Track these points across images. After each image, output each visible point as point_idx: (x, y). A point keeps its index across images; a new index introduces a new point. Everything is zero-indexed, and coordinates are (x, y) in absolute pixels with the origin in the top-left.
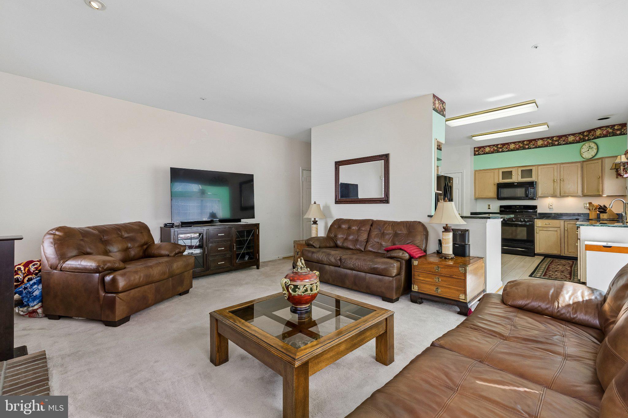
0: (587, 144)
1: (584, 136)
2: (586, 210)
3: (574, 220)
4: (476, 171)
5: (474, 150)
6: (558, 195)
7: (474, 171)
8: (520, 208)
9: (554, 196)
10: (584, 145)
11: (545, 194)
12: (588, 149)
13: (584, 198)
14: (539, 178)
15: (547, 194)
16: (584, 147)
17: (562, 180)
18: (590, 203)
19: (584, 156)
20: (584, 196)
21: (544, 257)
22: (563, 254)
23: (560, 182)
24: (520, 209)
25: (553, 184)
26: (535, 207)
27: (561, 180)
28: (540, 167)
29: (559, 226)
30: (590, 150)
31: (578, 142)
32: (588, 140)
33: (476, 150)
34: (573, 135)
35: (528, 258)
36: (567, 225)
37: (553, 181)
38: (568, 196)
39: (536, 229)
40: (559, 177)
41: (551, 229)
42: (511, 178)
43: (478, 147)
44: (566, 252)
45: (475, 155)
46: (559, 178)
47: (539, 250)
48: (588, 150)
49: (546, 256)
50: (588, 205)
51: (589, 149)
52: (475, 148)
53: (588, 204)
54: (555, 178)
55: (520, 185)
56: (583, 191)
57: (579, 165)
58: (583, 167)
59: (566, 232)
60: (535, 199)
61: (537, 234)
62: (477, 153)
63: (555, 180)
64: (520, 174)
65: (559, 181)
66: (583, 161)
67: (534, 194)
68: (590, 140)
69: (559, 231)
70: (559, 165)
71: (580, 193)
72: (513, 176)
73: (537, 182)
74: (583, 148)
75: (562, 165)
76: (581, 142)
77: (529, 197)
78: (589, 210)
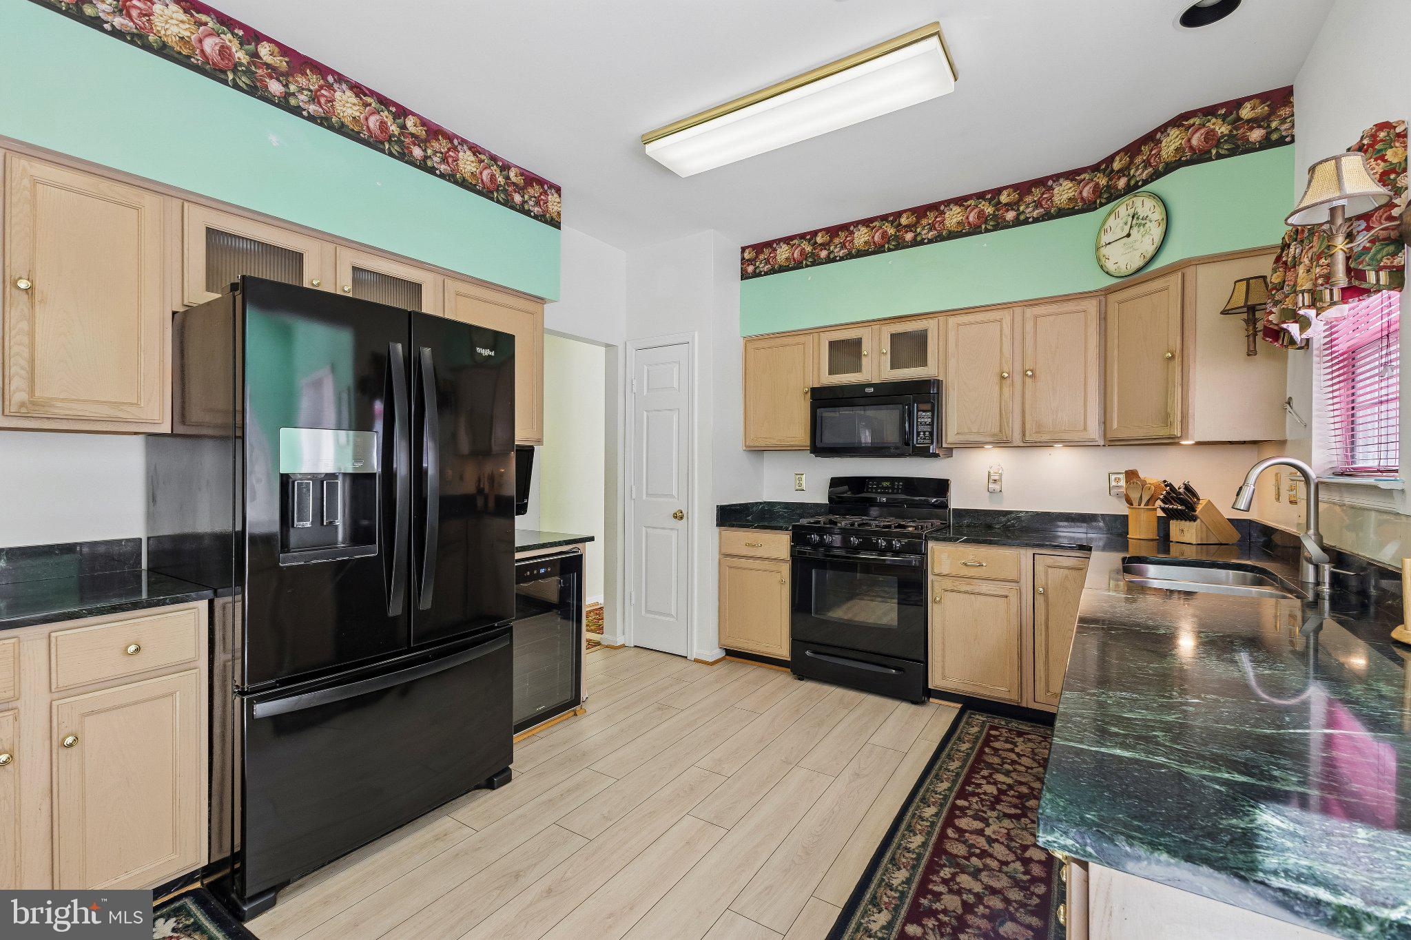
0: (1122, 210)
1: (1111, 175)
2: (1114, 500)
3: (1071, 548)
4: (749, 340)
5: (743, 259)
6: (1017, 440)
7: (742, 342)
8: (893, 488)
9: (1003, 443)
10: (1110, 214)
11: (970, 433)
12: (1127, 228)
13: (1107, 448)
14: (952, 363)
15: (978, 433)
16: (1112, 221)
17: (1029, 373)
18: (1131, 475)
19: (1110, 266)
20: (1113, 443)
21: (960, 706)
22: (1027, 702)
23: (1024, 383)
24: (893, 493)
25: (997, 388)
26: (942, 486)
27: (1025, 374)
28: (952, 321)
29: (1014, 576)
30: (1134, 232)
31: (1090, 207)
32: (1131, 189)
33: (747, 256)
34: (1071, 175)
35: (902, 709)
36: (1046, 573)
37: (996, 379)
38: (1048, 445)
39: (935, 586)
40: (1018, 358)
41: (985, 587)
42: (857, 368)
43: (754, 247)
44: (1040, 695)
45: (745, 276)
46: (1018, 367)
47: (944, 677)
48: (1129, 235)
49: (971, 704)
50: (1123, 483)
51: (1131, 227)
52: (743, 249)
53: (1122, 477)
54: (1006, 368)
55: (889, 394)
56: (1105, 422)
57: (1092, 306)
58: (1105, 319)
59: (1040, 600)
60: (936, 456)
61: (935, 606)
62: (750, 269)
63: (1006, 375)
64: (887, 348)
65: (1018, 379)
66: (1108, 291)
67: (931, 434)
68: (1136, 187)
69: (1014, 598)
70: (1018, 311)
71: (1094, 431)
72: (864, 361)
73: (944, 382)
74: (1106, 231)
75: (1030, 312)
76: (1102, 205)
77: (914, 446)
78: (1129, 502)
